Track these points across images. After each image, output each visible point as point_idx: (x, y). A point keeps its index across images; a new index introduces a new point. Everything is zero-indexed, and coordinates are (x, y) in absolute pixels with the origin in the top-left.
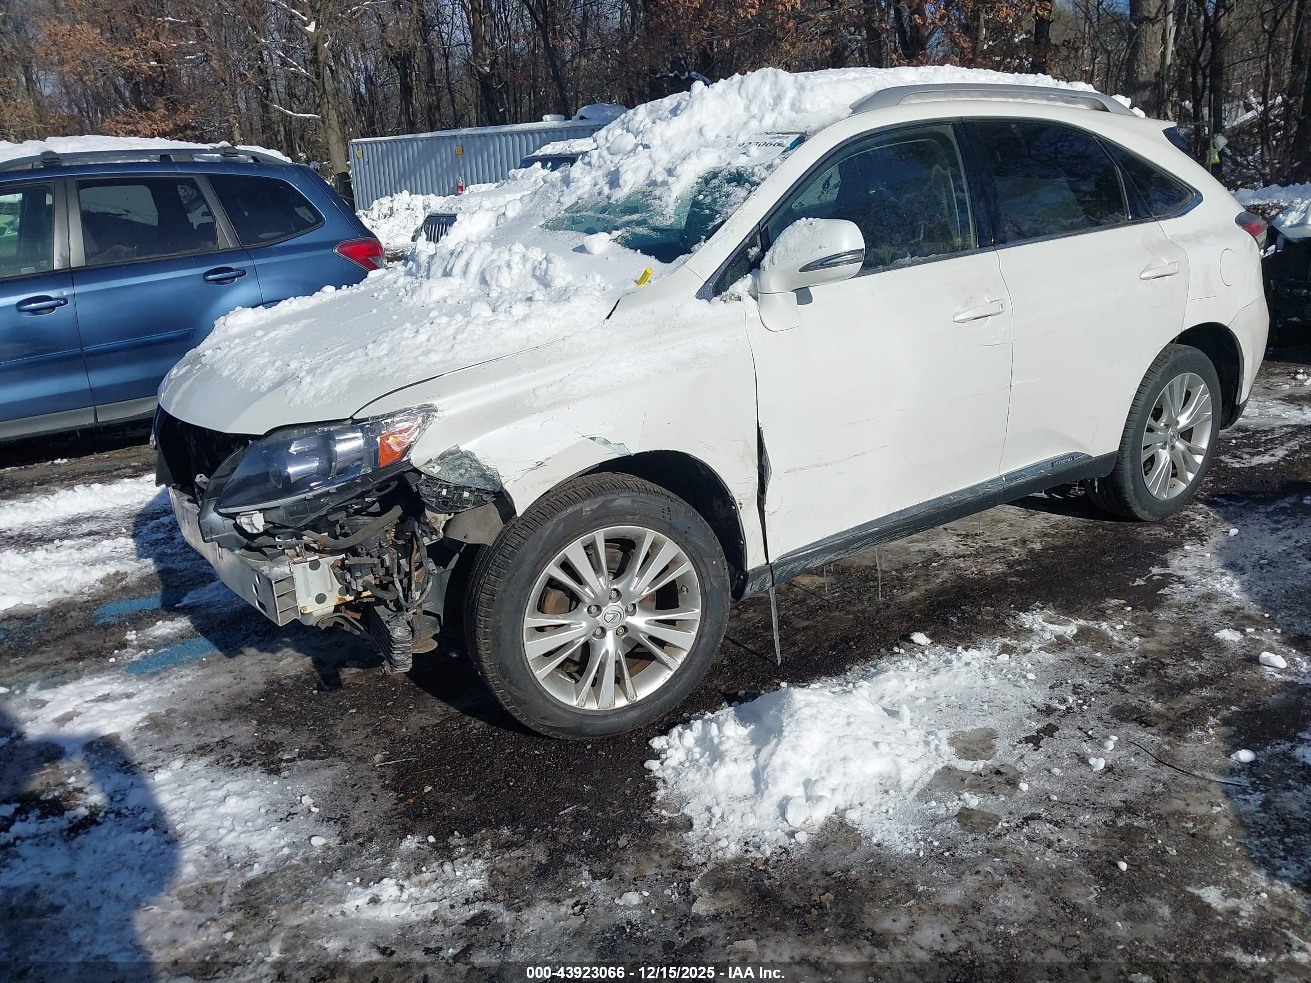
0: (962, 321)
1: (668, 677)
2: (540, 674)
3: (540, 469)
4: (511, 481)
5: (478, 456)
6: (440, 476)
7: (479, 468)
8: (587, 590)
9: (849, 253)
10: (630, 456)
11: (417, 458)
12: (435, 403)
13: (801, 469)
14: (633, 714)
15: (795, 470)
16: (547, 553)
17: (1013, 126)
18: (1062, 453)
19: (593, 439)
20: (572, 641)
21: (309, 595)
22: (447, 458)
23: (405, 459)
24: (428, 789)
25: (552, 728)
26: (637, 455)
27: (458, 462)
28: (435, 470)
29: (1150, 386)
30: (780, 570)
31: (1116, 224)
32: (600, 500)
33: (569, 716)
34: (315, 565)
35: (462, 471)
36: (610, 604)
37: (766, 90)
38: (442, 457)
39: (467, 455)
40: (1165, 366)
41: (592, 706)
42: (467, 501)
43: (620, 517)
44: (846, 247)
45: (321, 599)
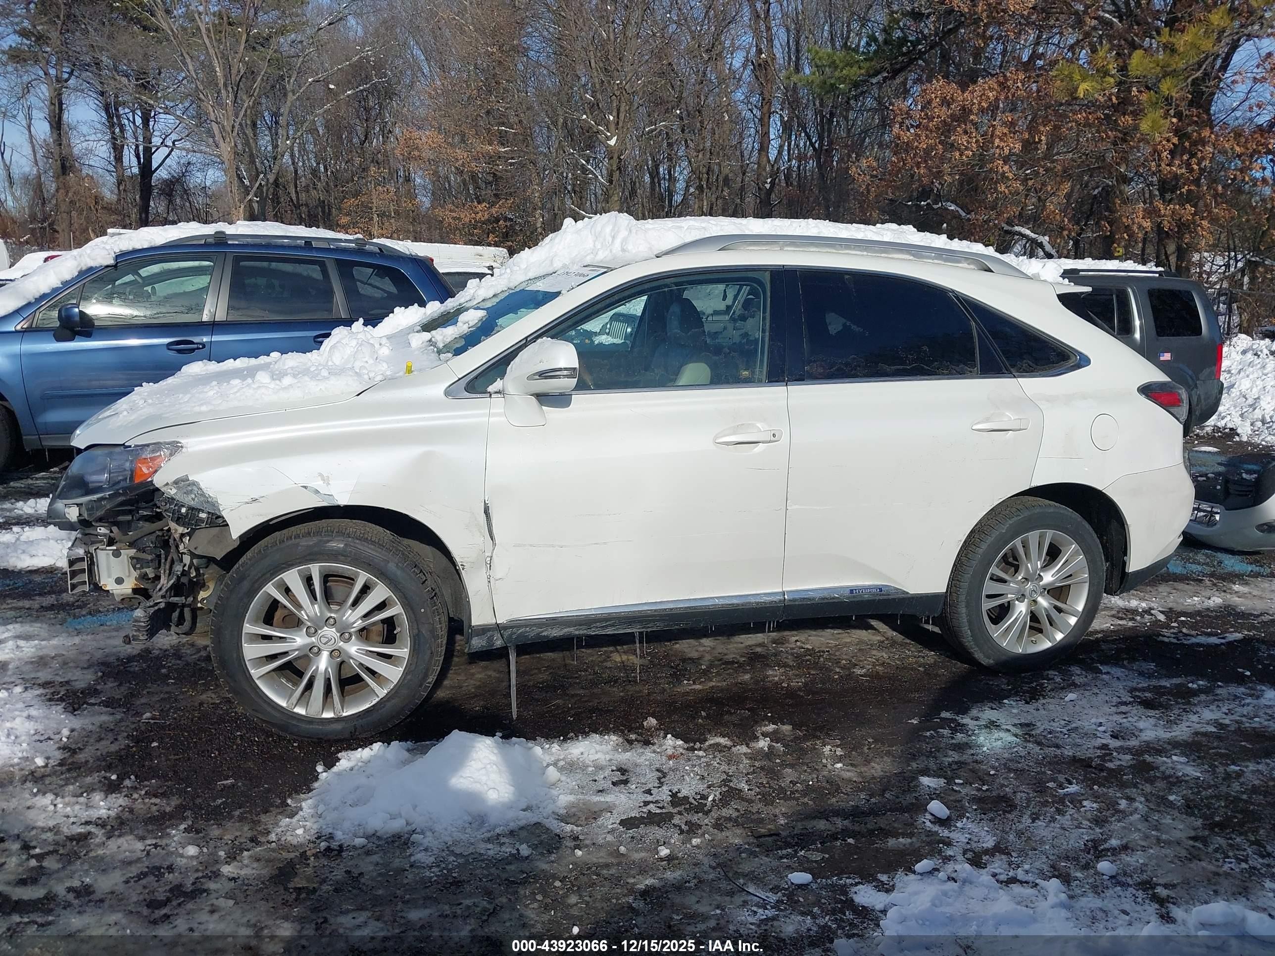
0: (727, 444)
1: (374, 702)
2: (255, 673)
3: (254, 504)
4: (228, 510)
5: (202, 486)
6: (177, 498)
7: (203, 495)
8: (303, 612)
9: (566, 369)
10: (339, 506)
11: (159, 480)
12: (184, 441)
13: (531, 545)
14: (338, 727)
15: (525, 545)
16: (264, 574)
17: (847, 277)
18: (867, 583)
19: (305, 487)
20: (287, 653)
21: (109, 577)
22: (182, 482)
23: (150, 479)
24: (155, 744)
25: (265, 721)
26: (346, 506)
27: (190, 488)
28: (173, 491)
29: (994, 536)
30: (509, 631)
31: (960, 374)
32: (315, 539)
33: (277, 715)
34: (117, 554)
35: (193, 496)
36: (326, 628)
37: (608, 230)
38: (176, 482)
39: (194, 484)
40: (1015, 519)
41: (300, 710)
42: (202, 520)
43: (334, 556)
44: (562, 364)
45: (119, 581)
